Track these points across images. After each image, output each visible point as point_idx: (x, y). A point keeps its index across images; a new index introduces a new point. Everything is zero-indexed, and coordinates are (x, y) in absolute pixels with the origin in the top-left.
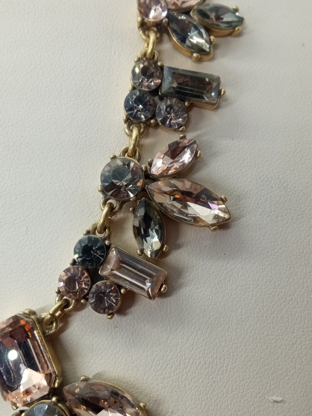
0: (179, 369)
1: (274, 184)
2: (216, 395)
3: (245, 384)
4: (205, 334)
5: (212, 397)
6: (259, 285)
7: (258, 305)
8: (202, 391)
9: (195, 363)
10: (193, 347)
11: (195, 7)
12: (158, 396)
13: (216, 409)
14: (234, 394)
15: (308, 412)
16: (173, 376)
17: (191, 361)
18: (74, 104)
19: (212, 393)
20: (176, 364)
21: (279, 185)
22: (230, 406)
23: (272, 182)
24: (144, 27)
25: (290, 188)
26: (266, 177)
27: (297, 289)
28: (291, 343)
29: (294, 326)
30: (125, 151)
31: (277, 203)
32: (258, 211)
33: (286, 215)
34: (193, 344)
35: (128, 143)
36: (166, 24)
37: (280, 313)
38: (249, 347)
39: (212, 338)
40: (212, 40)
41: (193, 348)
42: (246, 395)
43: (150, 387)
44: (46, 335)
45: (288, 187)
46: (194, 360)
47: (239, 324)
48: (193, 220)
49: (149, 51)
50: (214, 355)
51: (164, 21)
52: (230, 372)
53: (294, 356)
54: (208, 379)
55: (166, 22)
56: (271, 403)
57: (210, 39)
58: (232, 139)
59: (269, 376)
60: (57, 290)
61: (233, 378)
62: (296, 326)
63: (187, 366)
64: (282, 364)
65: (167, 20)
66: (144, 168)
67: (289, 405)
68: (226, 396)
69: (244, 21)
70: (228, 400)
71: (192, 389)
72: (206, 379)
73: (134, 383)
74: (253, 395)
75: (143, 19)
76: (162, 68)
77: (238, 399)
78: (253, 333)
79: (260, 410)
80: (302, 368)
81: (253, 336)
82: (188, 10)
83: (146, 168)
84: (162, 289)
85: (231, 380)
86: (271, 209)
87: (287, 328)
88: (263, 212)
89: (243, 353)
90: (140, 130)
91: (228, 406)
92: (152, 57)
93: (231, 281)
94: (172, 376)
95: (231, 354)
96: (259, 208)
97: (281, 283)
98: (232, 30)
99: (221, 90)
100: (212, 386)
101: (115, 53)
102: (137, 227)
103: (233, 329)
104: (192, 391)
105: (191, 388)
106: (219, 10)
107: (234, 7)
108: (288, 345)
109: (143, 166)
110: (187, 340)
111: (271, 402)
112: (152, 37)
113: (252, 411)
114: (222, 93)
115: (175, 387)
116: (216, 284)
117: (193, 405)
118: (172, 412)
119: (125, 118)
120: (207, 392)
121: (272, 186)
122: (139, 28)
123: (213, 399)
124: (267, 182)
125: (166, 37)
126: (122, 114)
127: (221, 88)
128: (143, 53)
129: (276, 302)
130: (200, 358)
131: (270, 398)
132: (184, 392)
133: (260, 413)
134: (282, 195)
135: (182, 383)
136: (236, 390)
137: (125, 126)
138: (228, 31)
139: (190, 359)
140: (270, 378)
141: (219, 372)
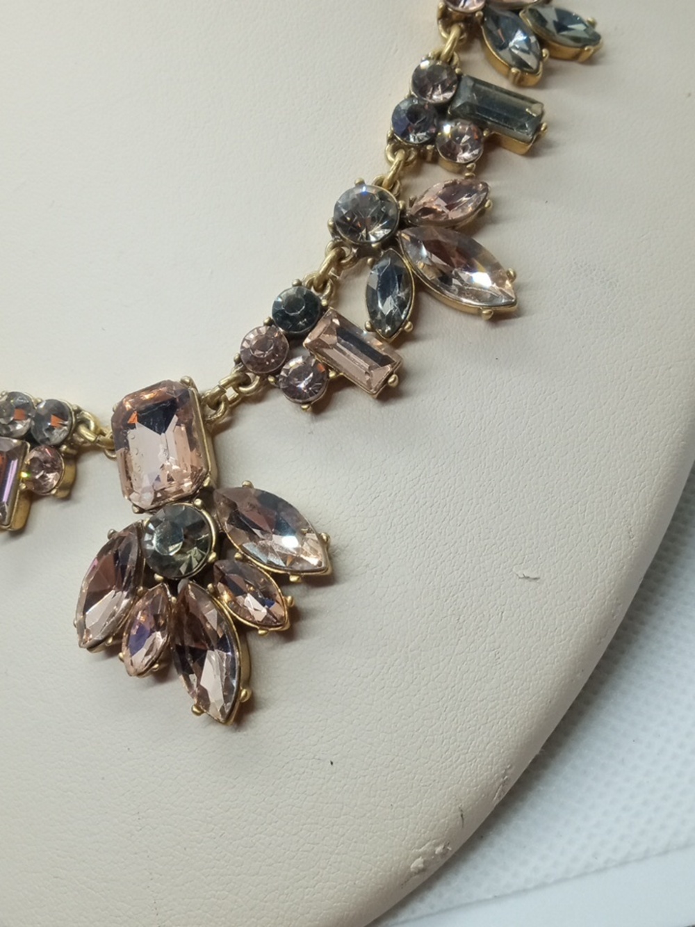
0: (391, 507)
1: (596, 275)
2: (438, 553)
3: (486, 545)
4: (442, 465)
5: (431, 554)
6: (539, 411)
7: (531, 439)
8: (418, 544)
9: (417, 503)
10: (419, 479)
11: (530, 6)
12: (351, 540)
13: (433, 573)
14: (466, 555)
15: (575, 603)
16: (380, 515)
17: (411, 499)
18: (320, 109)
19: (432, 549)
20: (388, 499)
21: (603, 278)
22: (455, 572)
23: (594, 273)
24: (447, 19)
25: (620, 286)
26: (586, 264)
27: (597, 428)
28: (570, 501)
29: (580, 478)
30: (379, 183)
31: (594, 303)
32: (563, 308)
33: (604, 322)
34: (420, 476)
35: (386, 171)
36: (479, 20)
37: (563, 456)
38: (504, 495)
39: (450, 471)
40: (544, 55)
41: (419, 481)
42: (484, 562)
43: (342, 525)
44: (207, 419)
45: (618, 284)
46: (416, 498)
47: (496, 460)
48: (457, 290)
49: (446, 50)
50: (448, 496)
51: (477, 15)
52: (467, 524)
53: (571, 520)
54: (432, 528)
55: (479, 16)
56: (520, 580)
57: (541, 54)
58: (547, 202)
59: (525, 540)
60: (237, 357)
61: (469, 533)
62: (582, 478)
63: (404, 505)
64: (550, 527)
65: (481, 13)
66: (401, 206)
67: (547, 587)
68: (454, 557)
69: (601, 41)
70: (455, 562)
71: (405, 538)
72: (429, 527)
73: (320, 516)
74: (494, 563)
75: (446, 8)
76: (459, 77)
77: (470, 565)
78: (514, 475)
79: (500, 587)
80: (579, 539)
81: (514, 481)
82: (517, 8)
83: (404, 206)
84: (391, 380)
85: (466, 535)
86: (583, 310)
87: (568, 479)
88: (570, 311)
89: (492, 502)
90: (409, 156)
91: (453, 572)
92: (448, 60)
93: (498, 398)
94: (378, 514)
95: (474, 500)
96: (565, 304)
97: (574, 414)
98: (578, 49)
99: (542, 124)
100: (435, 539)
101: (396, 50)
102: (373, 289)
103: (485, 465)
104: (403, 541)
105: (403, 536)
106: (565, 18)
107: (590, 19)
108: (564, 503)
109: (400, 202)
110: (412, 468)
111: (520, 578)
112: (455, 32)
113: (488, 586)
114: (542, 129)
115: (379, 530)
116: (475, 399)
117: (401, 561)
118: (367, 566)
119: (389, 135)
120: (425, 545)
121: (592, 279)
122: (439, 19)
123: (433, 558)
124: (585, 270)
125: (477, 44)
126: (387, 128)
127: (542, 122)
128: (436, 53)
129: (560, 440)
130: (426, 497)
131: (519, 572)
132: (391, 541)
133: (499, 591)
134: (605, 293)
135: (391, 527)
136: (470, 551)
137: (388, 147)
138: (573, 51)
139: (411, 495)
140: (526, 545)
141: (451, 522)
